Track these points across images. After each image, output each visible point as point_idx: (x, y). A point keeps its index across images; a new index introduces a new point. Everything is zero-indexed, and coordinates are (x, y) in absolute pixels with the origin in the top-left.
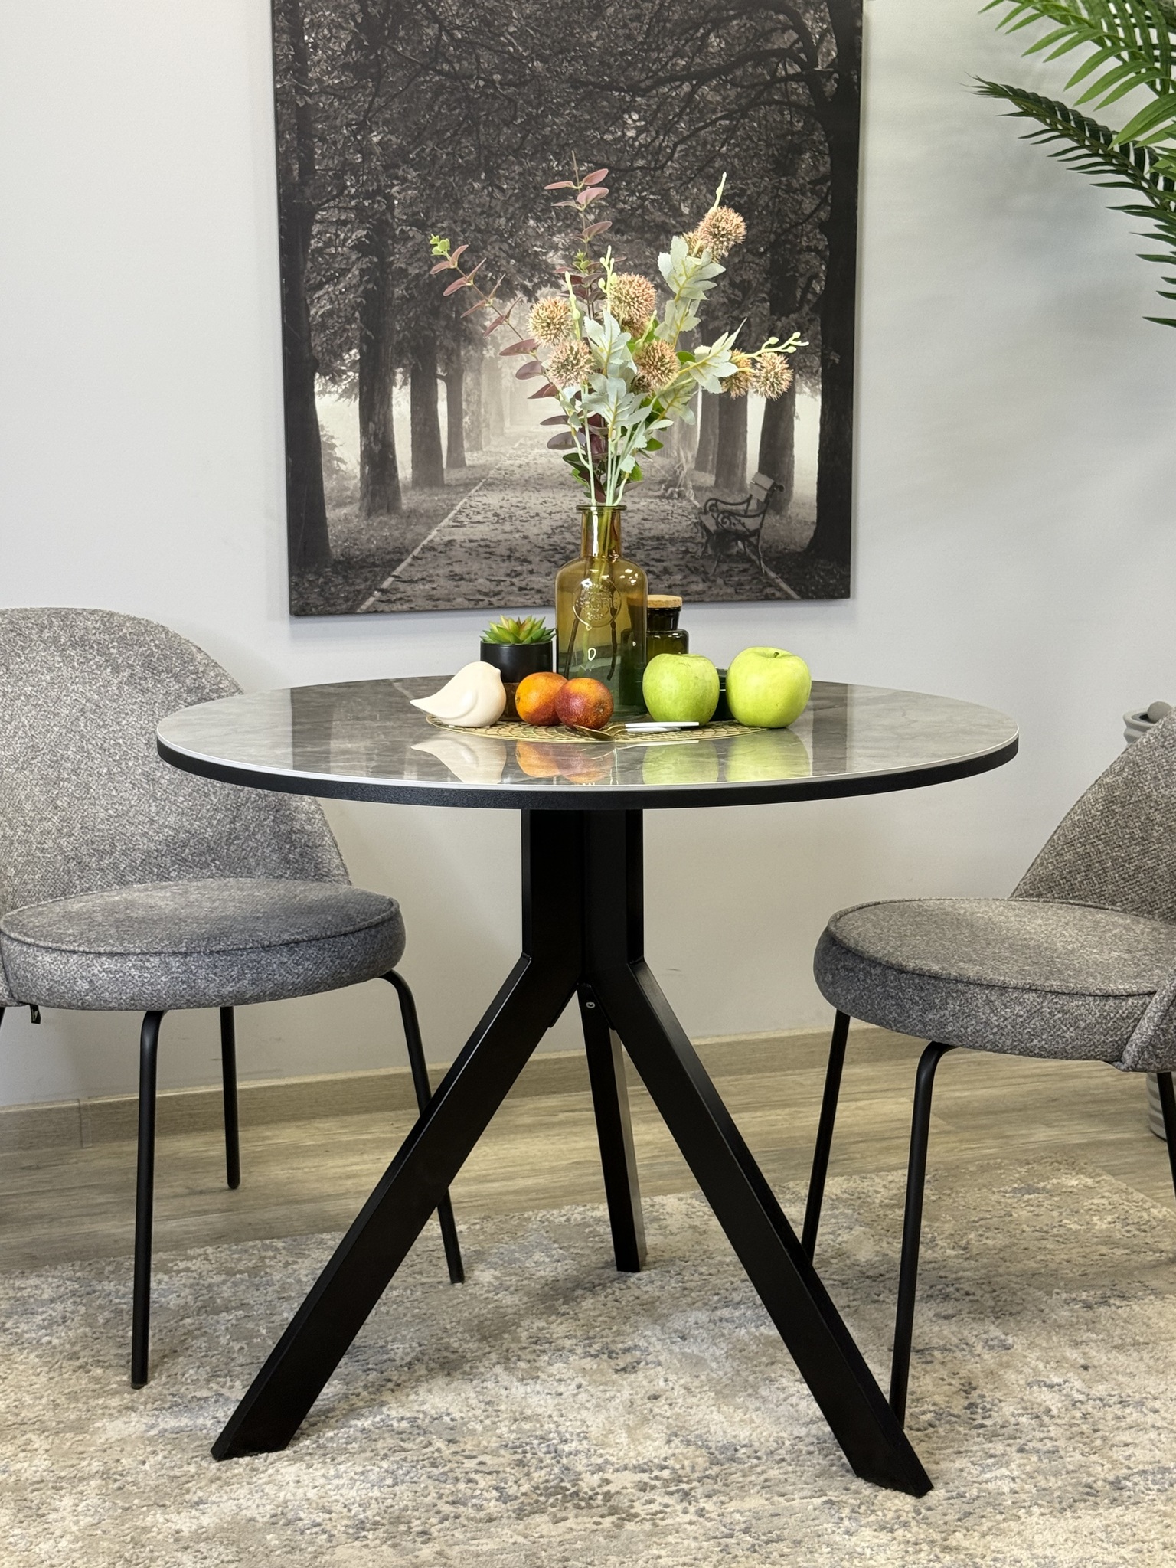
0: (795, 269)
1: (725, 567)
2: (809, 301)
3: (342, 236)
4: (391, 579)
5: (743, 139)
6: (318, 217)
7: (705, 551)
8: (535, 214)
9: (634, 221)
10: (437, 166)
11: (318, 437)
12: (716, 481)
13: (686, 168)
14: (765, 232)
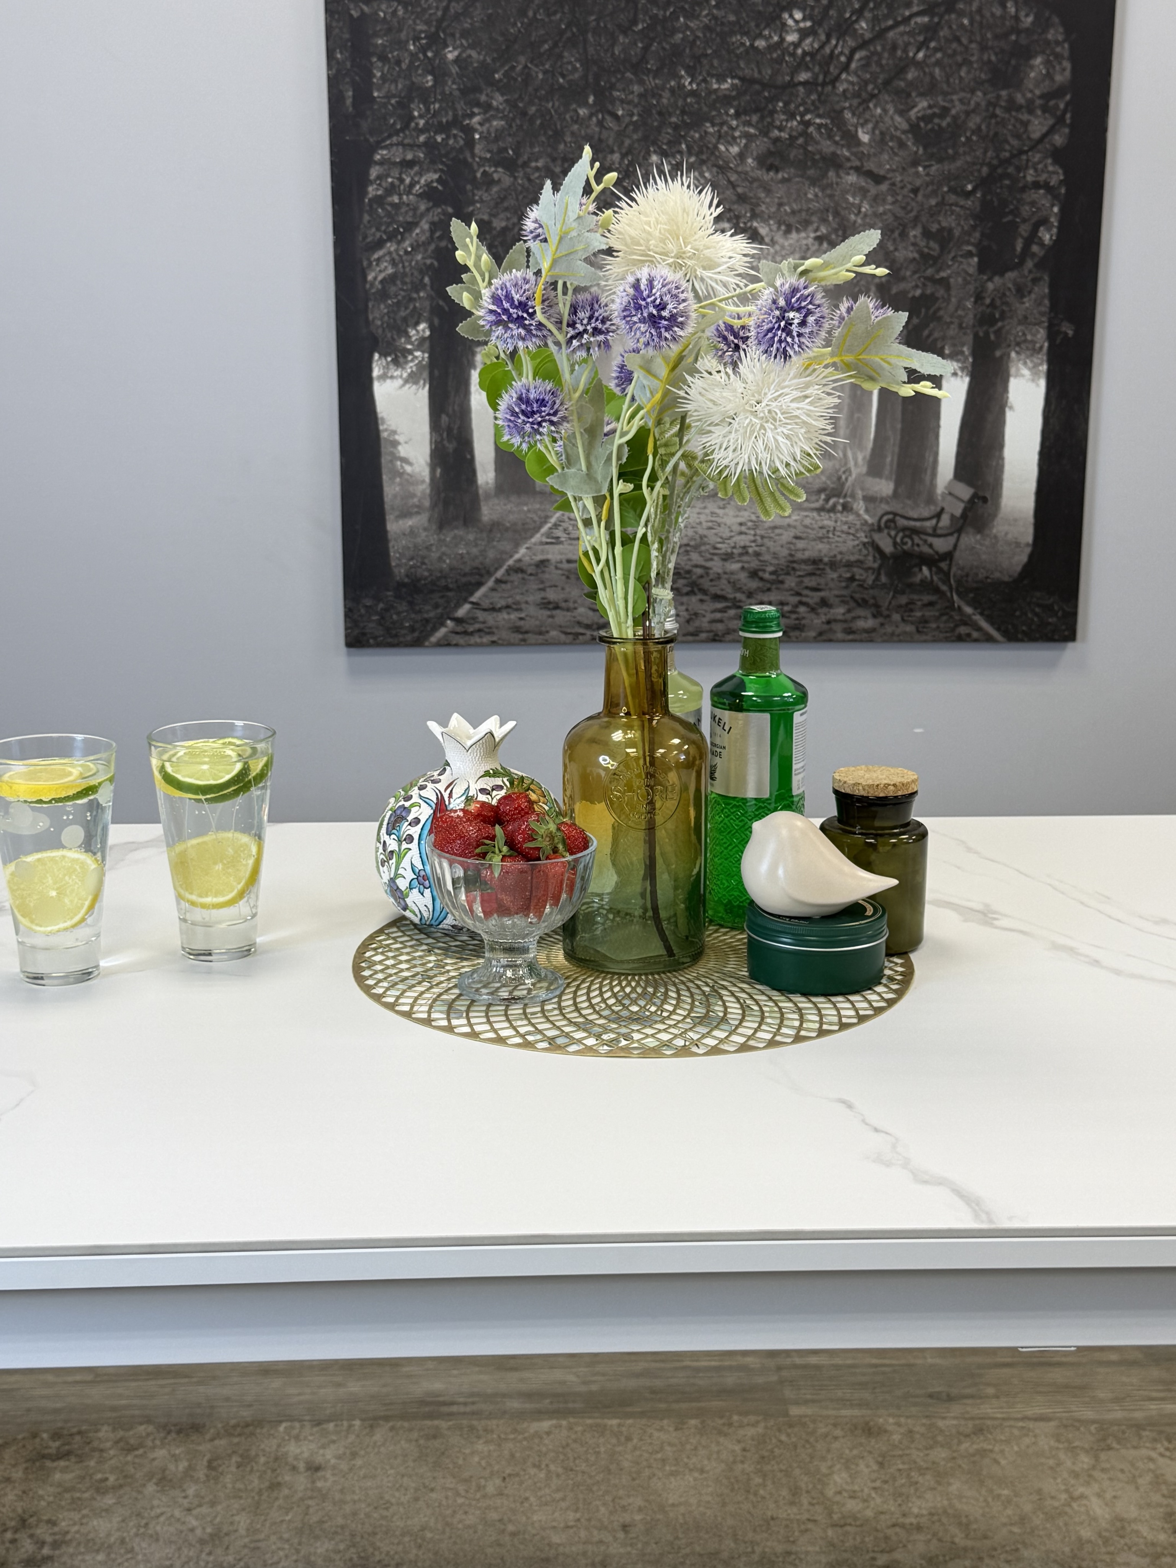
0: (1016, 212)
1: (903, 600)
2: (1034, 255)
3: (408, 181)
4: (467, 607)
5: (947, 40)
6: (378, 157)
7: (877, 579)
8: (660, 148)
9: (793, 154)
10: (530, 89)
11: (377, 432)
12: (895, 491)
13: (866, 83)
14: (974, 164)
